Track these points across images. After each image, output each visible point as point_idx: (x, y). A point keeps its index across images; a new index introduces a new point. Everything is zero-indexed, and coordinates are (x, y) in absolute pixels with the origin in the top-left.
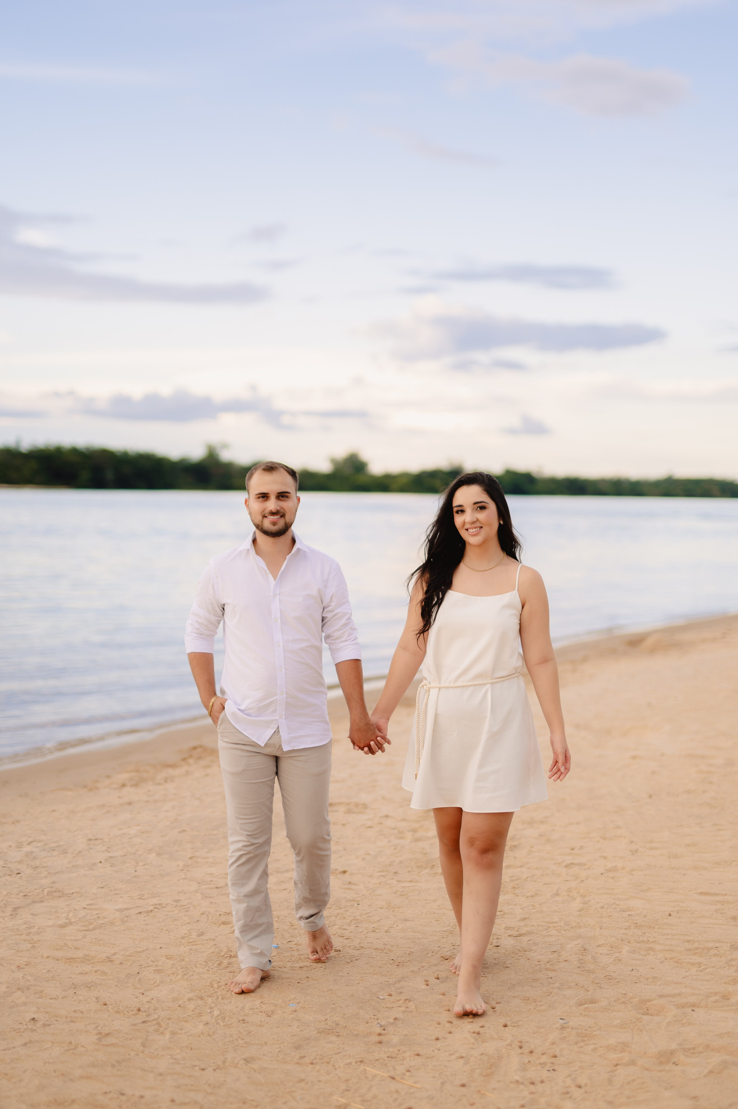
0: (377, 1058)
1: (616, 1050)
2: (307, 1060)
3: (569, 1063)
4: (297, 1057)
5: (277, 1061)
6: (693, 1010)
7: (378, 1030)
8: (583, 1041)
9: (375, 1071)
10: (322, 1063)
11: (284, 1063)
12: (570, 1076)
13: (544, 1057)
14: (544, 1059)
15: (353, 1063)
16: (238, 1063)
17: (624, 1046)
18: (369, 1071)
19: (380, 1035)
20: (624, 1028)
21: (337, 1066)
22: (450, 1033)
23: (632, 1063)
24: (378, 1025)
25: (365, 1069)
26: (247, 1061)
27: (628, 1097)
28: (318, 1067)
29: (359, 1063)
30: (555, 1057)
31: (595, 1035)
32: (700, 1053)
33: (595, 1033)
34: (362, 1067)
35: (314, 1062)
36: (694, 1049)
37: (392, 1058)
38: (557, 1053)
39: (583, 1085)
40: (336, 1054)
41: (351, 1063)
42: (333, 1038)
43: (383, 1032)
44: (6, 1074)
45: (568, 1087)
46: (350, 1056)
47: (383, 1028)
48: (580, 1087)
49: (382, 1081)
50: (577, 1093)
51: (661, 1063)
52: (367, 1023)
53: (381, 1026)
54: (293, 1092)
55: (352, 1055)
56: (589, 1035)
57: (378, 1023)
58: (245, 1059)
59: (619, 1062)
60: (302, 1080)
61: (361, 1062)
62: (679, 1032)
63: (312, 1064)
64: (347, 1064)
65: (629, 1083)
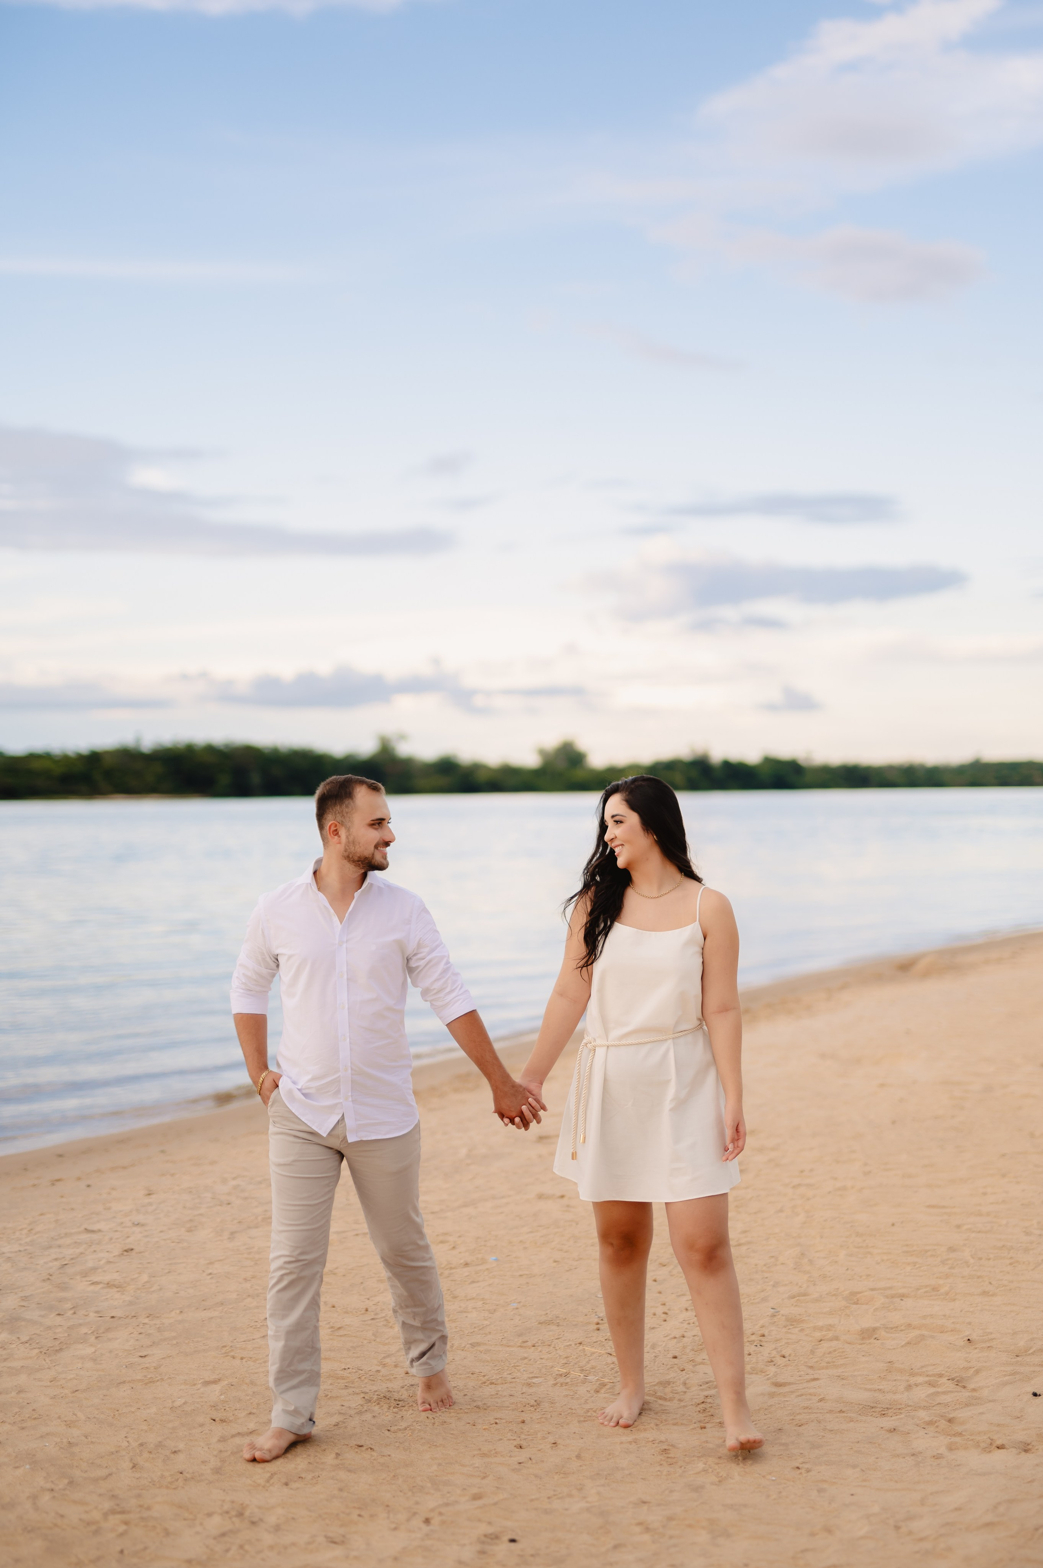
0: (595, 1341)
1: (822, 1330)
2: (529, 1344)
3: (777, 1341)
4: (521, 1341)
5: (502, 1345)
6: (902, 1300)
7: (596, 1320)
8: (791, 1325)
9: (593, 1350)
10: (543, 1346)
11: (508, 1346)
12: (776, 1349)
13: (753, 1336)
14: (753, 1338)
15: (573, 1345)
16: (465, 1347)
17: (829, 1327)
18: (588, 1350)
19: (598, 1324)
20: (833, 1314)
21: (557, 1348)
22: (665, 1321)
23: (837, 1338)
24: (597, 1317)
25: (584, 1349)
26: (473, 1345)
27: (828, 1363)
28: (540, 1349)
29: (578, 1345)
30: (763, 1336)
31: (803, 1320)
32: (901, 1331)
33: (804, 1319)
34: (581, 1347)
35: (536, 1345)
36: (897, 1327)
37: (609, 1340)
38: (766, 1334)
39: (787, 1355)
40: (556, 1339)
41: (570, 1345)
42: (554, 1327)
43: (601, 1322)
44: (251, 1358)
45: (774, 1357)
46: (570, 1340)
47: (601, 1319)
48: (784, 1357)
49: (600, 1356)
50: (780, 1361)
51: (863, 1338)
52: (586, 1315)
53: (599, 1317)
54: (518, 1366)
55: (571, 1339)
56: (799, 1320)
57: (596, 1315)
58: (470, 1344)
59: (823, 1338)
60: (526, 1358)
61: (580, 1343)
62: (885, 1316)
63: (534, 1346)
64: (567, 1346)
65: (830, 1353)
